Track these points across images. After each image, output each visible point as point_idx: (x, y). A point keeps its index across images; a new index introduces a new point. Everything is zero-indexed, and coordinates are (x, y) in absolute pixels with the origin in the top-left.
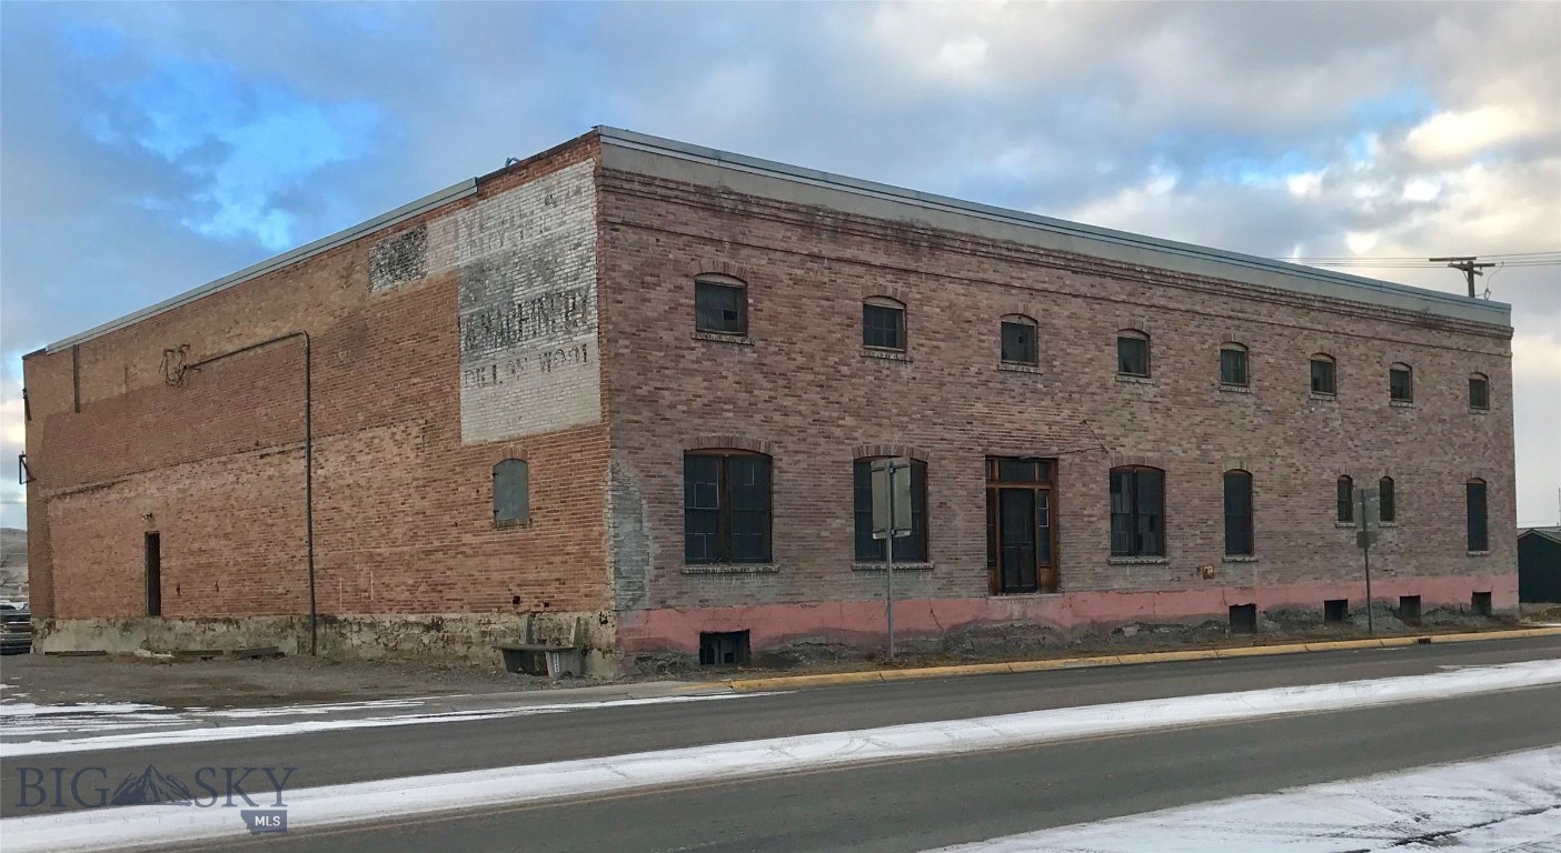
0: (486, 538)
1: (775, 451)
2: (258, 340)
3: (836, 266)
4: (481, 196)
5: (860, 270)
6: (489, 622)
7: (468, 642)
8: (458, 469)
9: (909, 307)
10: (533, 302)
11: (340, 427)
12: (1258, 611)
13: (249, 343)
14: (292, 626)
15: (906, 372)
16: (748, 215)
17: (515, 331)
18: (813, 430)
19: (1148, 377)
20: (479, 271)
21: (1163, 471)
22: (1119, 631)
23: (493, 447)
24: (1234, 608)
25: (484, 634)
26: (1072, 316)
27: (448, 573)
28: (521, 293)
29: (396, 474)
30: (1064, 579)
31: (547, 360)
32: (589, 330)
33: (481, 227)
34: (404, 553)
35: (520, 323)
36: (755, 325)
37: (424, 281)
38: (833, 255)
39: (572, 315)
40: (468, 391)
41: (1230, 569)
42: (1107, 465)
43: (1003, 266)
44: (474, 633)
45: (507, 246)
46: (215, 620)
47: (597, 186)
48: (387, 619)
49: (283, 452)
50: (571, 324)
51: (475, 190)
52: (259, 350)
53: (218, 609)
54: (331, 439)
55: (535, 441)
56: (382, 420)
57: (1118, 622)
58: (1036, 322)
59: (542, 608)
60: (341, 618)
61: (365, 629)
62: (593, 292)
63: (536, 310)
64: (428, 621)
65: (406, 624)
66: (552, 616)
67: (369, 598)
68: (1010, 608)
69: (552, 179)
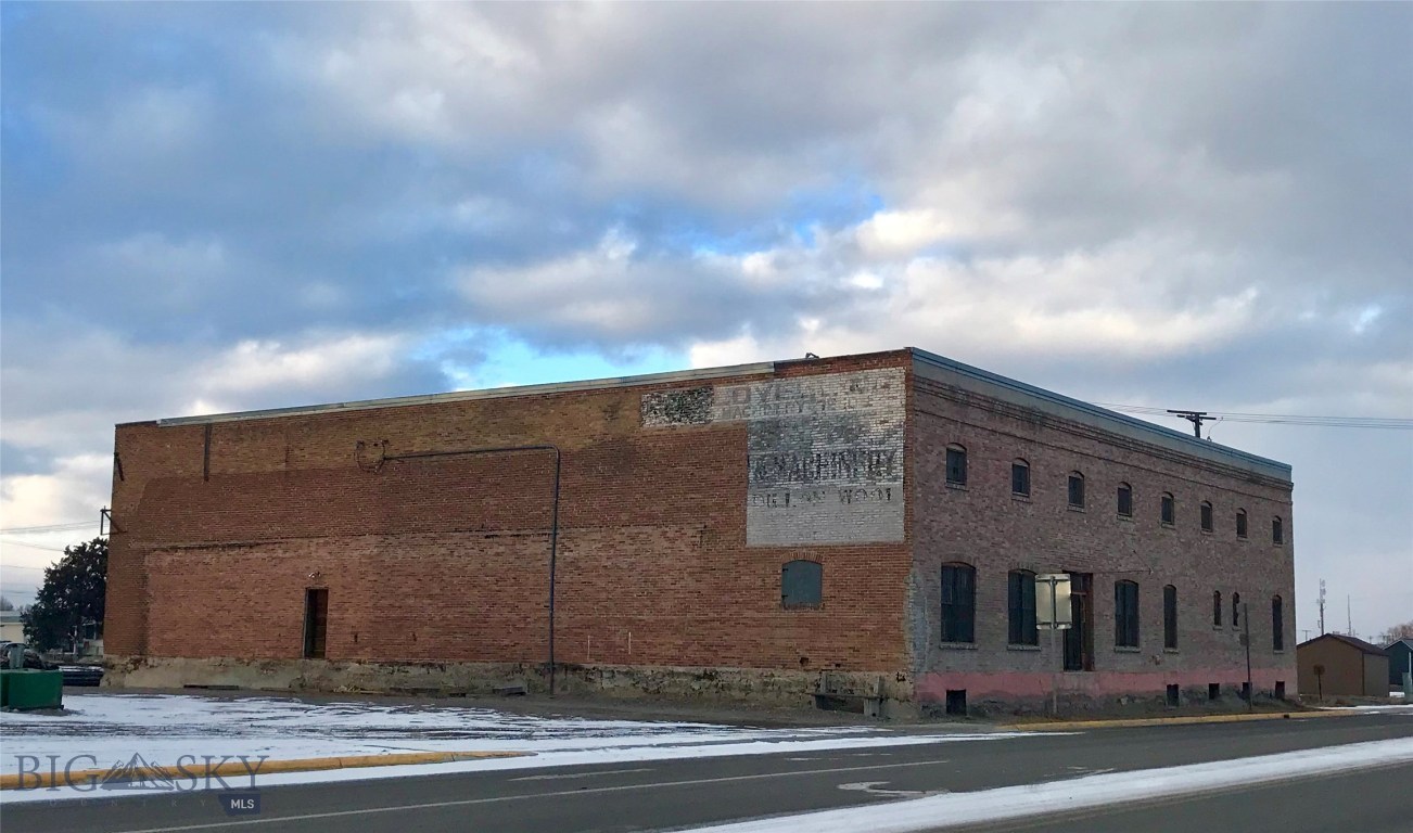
0: (773, 614)
1: (977, 565)
2: (489, 447)
3: (1002, 437)
4: (776, 375)
5: (1011, 440)
6: (773, 675)
7: (747, 689)
8: (741, 563)
9: (1031, 466)
10: (834, 455)
11: (596, 522)
12: (1180, 689)
13: (475, 447)
14: (521, 671)
15: (1030, 510)
16: (968, 404)
17: (812, 473)
18: (992, 550)
19: (1131, 516)
20: (773, 428)
21: (1137, 584)
22: (1119, 701)
23: (783, 550)
24: (1169, 687)
25: (766, 684)
26: (1099, 473)
27: (726, 638)
28: (818, 447)
29: (666, 562)
30: (1096, 661)
31: (847, 495)
32: (895, 479)
33: (778, 397)
34: (673, 620)
35: (818, 466)
36: (971, 478)
37: (710, 425)
38: (1002, 430)
39: (876, 467)
40: (755, 508)
41: (1167, 658)
42: (1113, 578)
43: (1070, 437)
44: (754, 683)
45: (806, 412)
46: (410, 664)
47: (907, 387)
48: (648, 670)
49: (518, 535)
50: (873, 474)
51: (773, 370)
52: (490, 455)
53: (416, 655)
54: (583, 530)
55: (832, 550)
56: (651, 520)
57: (1119, 694)
58: (1083, 476)
59: (833, 667)
60: (586, 666)
61: (617, 676)
62: (899, 454)
63: (837, 460)
64: (701, 671)
65: (672, 674)
66: (845, 673)
67: (626, 652)
68: (1074, 681)
69: (860, 375)
